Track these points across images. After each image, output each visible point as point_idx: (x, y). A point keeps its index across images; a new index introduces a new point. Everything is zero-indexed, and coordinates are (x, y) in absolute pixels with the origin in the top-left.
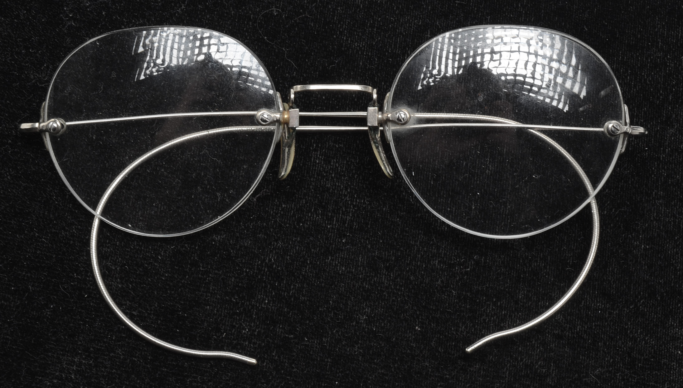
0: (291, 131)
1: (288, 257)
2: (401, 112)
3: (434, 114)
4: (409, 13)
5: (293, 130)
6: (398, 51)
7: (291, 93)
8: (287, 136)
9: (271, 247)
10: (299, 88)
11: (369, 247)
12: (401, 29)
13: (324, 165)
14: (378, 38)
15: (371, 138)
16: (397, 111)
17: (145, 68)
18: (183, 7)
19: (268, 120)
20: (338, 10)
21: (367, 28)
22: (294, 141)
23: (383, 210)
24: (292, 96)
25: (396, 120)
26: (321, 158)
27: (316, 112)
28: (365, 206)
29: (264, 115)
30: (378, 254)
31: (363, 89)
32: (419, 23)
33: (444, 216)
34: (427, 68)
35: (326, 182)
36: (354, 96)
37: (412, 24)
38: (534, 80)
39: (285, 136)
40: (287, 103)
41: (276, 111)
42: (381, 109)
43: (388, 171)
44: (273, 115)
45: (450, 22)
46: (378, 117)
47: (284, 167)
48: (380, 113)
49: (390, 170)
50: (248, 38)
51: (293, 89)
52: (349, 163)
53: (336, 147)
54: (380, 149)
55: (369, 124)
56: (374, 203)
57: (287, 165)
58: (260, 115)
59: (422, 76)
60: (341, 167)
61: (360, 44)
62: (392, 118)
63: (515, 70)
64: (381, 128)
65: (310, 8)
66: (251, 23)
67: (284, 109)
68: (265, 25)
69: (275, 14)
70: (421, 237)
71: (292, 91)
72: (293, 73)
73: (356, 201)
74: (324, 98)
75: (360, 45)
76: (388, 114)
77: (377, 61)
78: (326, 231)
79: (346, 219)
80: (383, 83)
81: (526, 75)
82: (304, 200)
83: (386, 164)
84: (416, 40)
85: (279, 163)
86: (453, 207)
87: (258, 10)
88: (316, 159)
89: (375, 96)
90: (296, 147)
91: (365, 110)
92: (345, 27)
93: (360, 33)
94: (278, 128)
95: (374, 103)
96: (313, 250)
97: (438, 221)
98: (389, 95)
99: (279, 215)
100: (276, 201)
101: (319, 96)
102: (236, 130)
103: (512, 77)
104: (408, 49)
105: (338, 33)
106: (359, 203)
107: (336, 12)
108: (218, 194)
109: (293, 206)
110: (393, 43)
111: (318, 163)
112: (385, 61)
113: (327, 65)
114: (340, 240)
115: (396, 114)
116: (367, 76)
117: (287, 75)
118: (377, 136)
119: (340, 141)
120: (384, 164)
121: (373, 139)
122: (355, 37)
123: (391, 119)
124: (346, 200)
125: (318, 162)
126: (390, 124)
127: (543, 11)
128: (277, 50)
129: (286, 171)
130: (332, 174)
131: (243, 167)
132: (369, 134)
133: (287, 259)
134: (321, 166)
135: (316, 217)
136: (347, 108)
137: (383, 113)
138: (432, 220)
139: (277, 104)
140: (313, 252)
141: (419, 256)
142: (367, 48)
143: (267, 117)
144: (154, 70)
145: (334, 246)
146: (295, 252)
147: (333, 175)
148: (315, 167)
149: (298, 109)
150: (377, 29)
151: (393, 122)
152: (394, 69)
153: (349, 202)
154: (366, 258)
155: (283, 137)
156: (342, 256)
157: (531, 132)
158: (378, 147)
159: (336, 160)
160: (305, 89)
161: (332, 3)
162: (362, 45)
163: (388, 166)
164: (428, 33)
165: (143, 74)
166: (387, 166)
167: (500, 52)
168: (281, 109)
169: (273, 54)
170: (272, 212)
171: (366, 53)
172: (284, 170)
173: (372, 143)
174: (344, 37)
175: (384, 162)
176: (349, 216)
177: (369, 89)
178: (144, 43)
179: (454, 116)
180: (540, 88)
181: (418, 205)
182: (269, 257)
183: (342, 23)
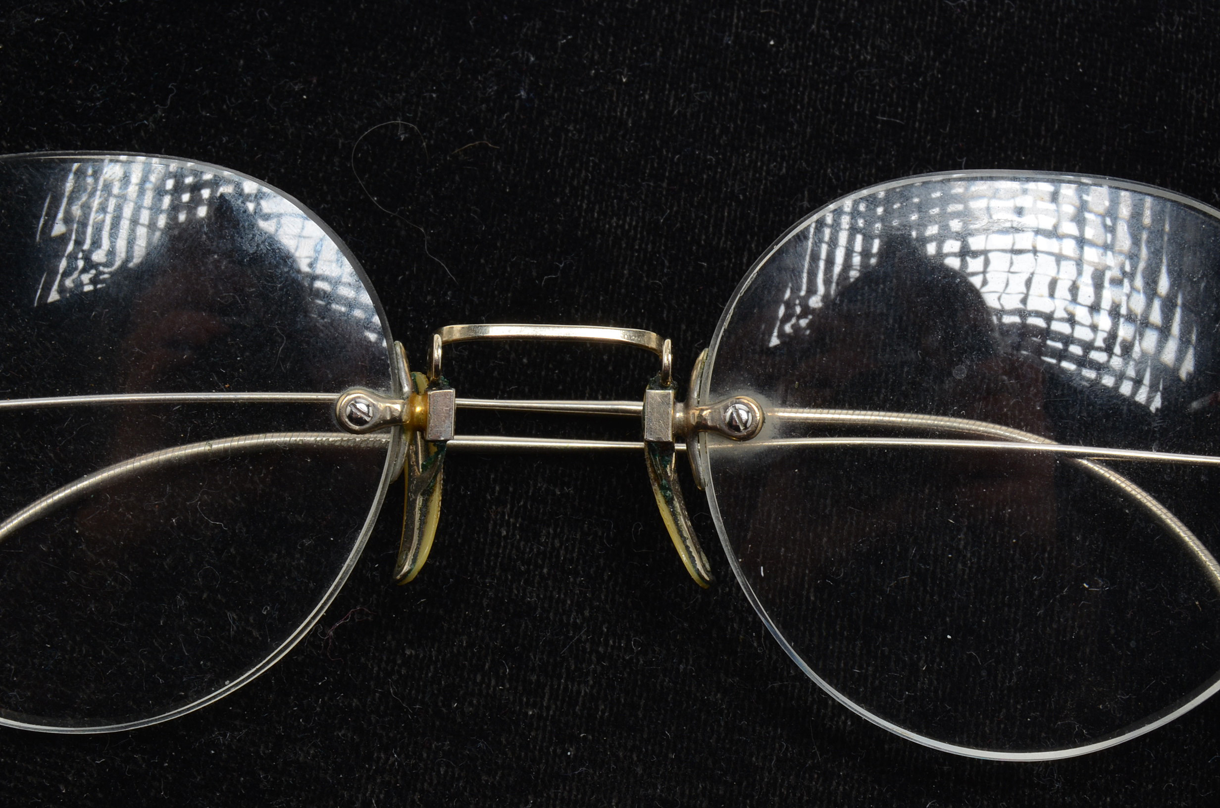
0: (434, 449)
1: (417, 797)
2: (737, 406)
3: (819, 410)
4: (755, 144)
5: (438, 446)
6: (725, 243)
7: (435, 345)
8: (420, 462)
9: (371, 766)
10: (457, 331)
11: (639, 770)
12: (733, 185)
13: (522, 543)
14: (671, 208)
15: (652, 475)
16: (729, 402)
17: (61, 271)
18: (160, 113)
19: (368, 419)
20: (568, 131)
21: (643, 180)
22: (440, 477)
23: (678, 669)
24: (438, 353)
25: (726, 429)
26: (514, 524)
27: (502, 398)
28: (631, 659)
29: (358, 406)
30: (662, 791)
31: (635, 340)
32: (780, 169)
33: (842, 691)
34: (796, 290)
35: (524, 590)
36: (605, 357)
37: (761, 174)
38: (1073, 329)
39: (417, 462)
40: (424, 373)
41: (393, 394)
42: (683, 396)
43: (699, 566)
44: (382, 405)
45: (861, 169)
46: (674, 418)
47: (409, 549)
48: (680, 406)
49: (704, 566)
50: (329, 198)
51: (440, 333)
52: (590, 539)
53: (554, 494)
54: (677, 505)
55: (648, 436)
56: (654, 651)
57: (419, 544)
58: (348, 403)
59: (782, 311)
60: (567, 548)
61: (624, 221)
62: (712, 420)
63: (1024, 301)
64: (680, 447)
65: (495, 123)
66: (336, 160)
67: (416, 389)
68: (375, 167)
69: (403, 137)
70: (781, 746)
71: (438, 340)
72: (445, 294)
73: (606, 644)
74: (525, 361)
75: (623, 225)
76: (702, 410)
77: (669, 268)
78: (522, 726)
79: (579, 692)
80: (684, 327)
81: (1053, 313)
82: (465, 638)
83: (692, 549)
84: (771, 215)
85: (399, 533)
86: (868, 665)
87: (357, 126)
88: (501, 526)
89: (667, 358)
90: (444, 494)
91: (639, 396)
92: (587, 176)
93: (625, 194)
94: (397, 441)
95: (665, 379)
96: (484, 778)
97: (827, 703)
98: (706, 358)
99: (395, 677)
100: (389, 638)
101: (513, 355)
102: (285, 443)
103: (1016, 319)
104: (752, 237)
105: (567, 191)
106: (613, 647)
107: (563, 137)
108: (231, 616)
109: (434, 653)
110: (712, 221)
111: (506, 537)
112: (691, 269)
113: (534, 274)
114: (559, 751)
115: (726, 409)
116: (641, 305)
117: (429, 298)
118: (668, 470)
119: (566, 479)
120: (687, 548)
121: (658, 478)
122: (612, 203)
123: (709, 423)
124: (579, 640)
125: (504, 533)
126: (705, 436)
127: (1104, 148)
128: (403, 233)
129: (414, 561)
130: (542, 567)
131: (302, 545)
132: (648, 463)
133: (413, 801)
134: (512, 545)
135: (497, 685)
136: (588, 390)
137: (687, 407)
138: (810, 699)
139: (394, 374)
140: (487, 781)
141: (776, 799)
142: (641, 233)
143: (365, 409)
144: (86, 278)
145: (543, 767)
146: (435, 782)
147: (545, 571)
148: (498, 548)
149: (452, 391)
150: (668, 184)
151: (717, 431)
152: (715, 290)
153: (588, 646)
154: (629, 802)
155: (410, 466)
156: (566, 793)
157: (1081, 465)
158: (672, 499)
159: (555, 531)
160: (472, 334)
161: (554, 112)
162: (630, 225)
163: (699, 552)
164: (803, 196)
165: (55, 286)
166: (695, 554)
167: (985, 253)
168: (406, 389)
169: (393, 242)
170: (376, 669)
171: (640, 245)
172: (410, 556)
173: (655, 487)
174: (582, 201)
175: (689, 543)
176: (586, 683)
177: (651, 339)
178: (68, 212)
179: (873, 418)
180: (1088, 346)
181: (774, 657)
182: (364, 795)
183: (578, 165)
